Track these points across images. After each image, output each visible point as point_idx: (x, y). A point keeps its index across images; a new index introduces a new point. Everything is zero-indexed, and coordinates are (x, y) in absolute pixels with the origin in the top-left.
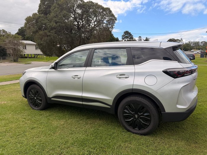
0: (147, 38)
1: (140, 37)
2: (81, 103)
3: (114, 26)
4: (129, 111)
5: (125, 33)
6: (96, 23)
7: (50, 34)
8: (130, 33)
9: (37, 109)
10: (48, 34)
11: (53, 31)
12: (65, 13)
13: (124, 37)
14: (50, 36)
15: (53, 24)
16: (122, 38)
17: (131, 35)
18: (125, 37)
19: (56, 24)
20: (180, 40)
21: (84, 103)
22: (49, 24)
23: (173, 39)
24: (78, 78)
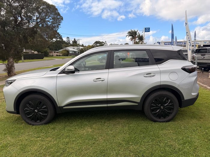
0: (75, 39)
1: (68, 38)
2: (106, 105)
3: (59, 26)
6: (39, 20)
9: (40, 123)
17: (60, 35)
20: (104, 43)
21: (109, 105)
23: (99, 41)
24: (102, 81)
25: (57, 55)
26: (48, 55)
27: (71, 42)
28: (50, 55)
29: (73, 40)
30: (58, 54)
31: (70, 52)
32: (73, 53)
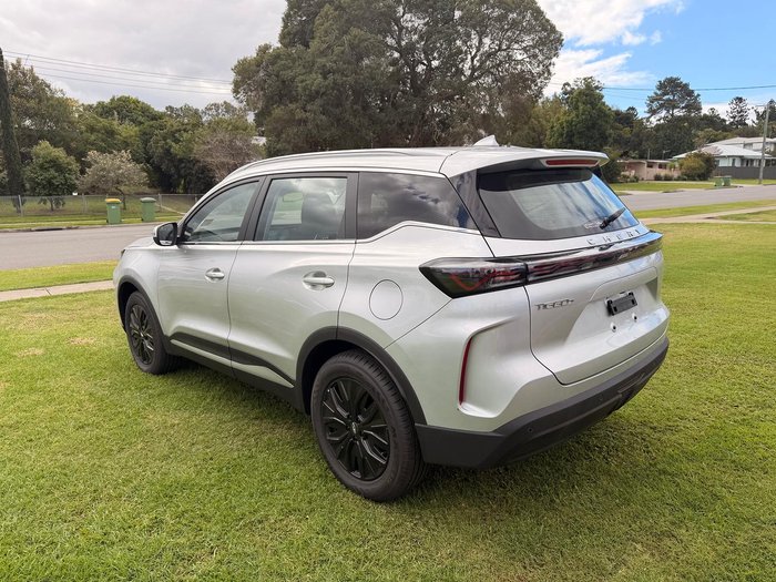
1: (740, 100)
4: (335, 408)
5: (661, 86)
7: (304, 115)
8: (686, 85)
10: (300, 114)
11: (316, 106)
12: (356, 36)
13: (655, 105)
14: (305, 121)
15: (316, 80)
16: (647, 109)
17: (690, 93)
18: (662, 106)
19: (325, 78)
22: (302, 82)
25: (658, 178)
26: (619, 174)
27: (751, 120)
28: (625, 176)
29: (761, 110)
30: (663, 173)
31: (723, 163)
32: (738, 164)
